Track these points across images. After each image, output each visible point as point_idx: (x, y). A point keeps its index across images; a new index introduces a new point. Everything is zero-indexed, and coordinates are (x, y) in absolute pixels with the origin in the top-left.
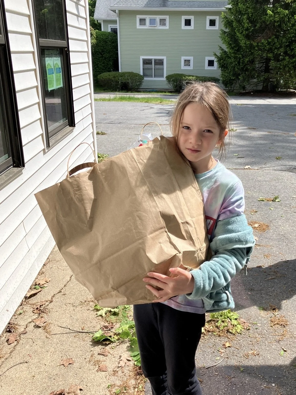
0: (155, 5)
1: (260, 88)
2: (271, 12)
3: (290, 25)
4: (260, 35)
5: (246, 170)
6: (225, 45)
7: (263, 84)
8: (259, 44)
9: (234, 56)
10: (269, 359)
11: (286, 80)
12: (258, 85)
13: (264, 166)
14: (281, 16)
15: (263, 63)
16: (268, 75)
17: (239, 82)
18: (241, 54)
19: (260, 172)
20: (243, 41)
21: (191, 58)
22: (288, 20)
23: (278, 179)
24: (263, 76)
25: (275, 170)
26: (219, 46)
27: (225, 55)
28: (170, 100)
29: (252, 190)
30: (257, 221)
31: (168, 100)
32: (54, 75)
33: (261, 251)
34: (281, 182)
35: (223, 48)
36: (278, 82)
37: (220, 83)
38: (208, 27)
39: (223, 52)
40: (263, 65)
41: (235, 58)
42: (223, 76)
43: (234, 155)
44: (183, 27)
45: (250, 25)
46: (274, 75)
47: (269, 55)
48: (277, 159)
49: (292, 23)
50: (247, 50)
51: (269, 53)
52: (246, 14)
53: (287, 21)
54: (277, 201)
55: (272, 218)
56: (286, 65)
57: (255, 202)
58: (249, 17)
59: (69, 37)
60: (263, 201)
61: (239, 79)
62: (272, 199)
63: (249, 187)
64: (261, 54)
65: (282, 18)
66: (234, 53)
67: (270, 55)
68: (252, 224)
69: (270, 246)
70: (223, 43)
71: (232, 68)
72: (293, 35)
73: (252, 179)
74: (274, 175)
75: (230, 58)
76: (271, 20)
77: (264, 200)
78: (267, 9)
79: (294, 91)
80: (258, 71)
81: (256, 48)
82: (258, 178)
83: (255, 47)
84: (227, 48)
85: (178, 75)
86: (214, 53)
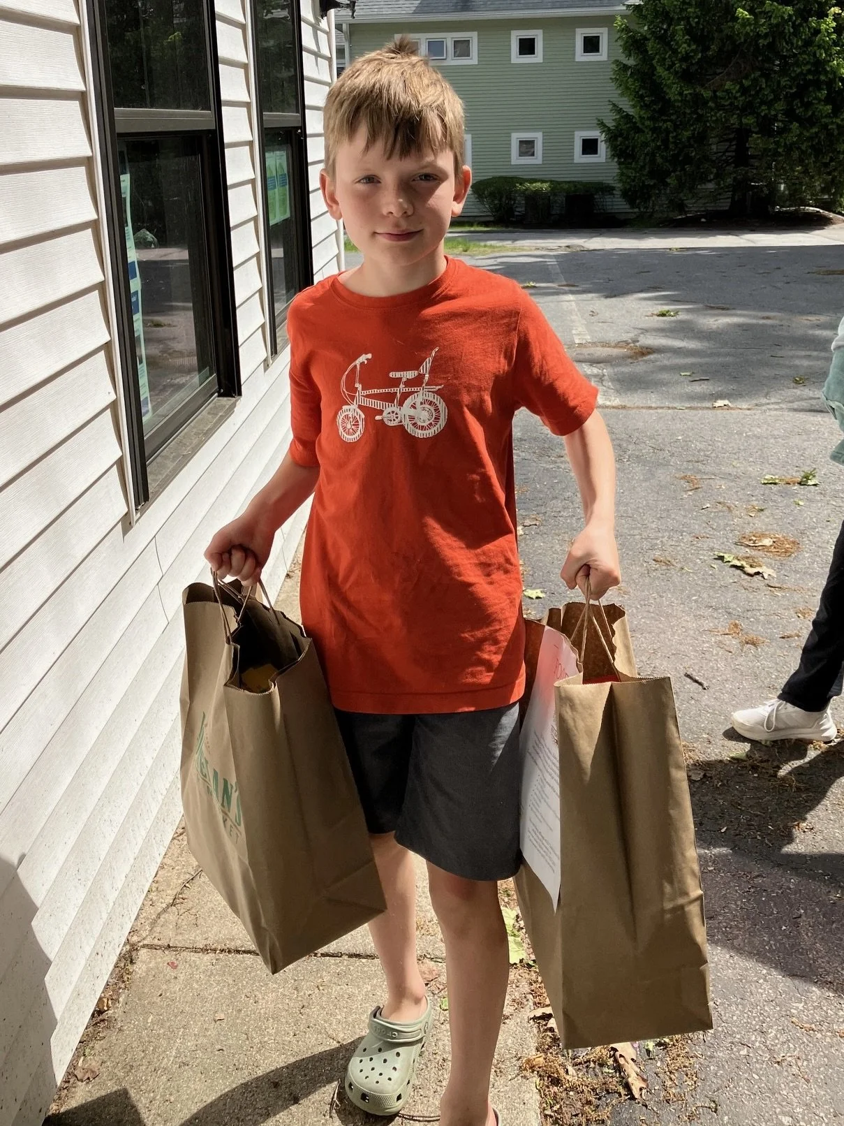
0: (441, 8)
1: (724, 205)
2: (746, 13)
3: (800, 43)
4: (718, 71)
5: (719, 412)
6: (626, 99)
7: (733, 196)
8: (718, 94)
9: (652, 126)
10: (841, 839)
11: (794, 184)
12: (718, 197)
13: (764, 401)
14: (774, 21)
15: (730, 140)
16: (746, 173)
17: (668, 191)
18: (671, 121)
19: (757, 414)
20: (675, 88)
21: (537, 137)
22: (792, 30)
23: (808, 433)
24: (731, 174)
25: (795, 410)
26: (609, 101)
27: (628, 126)
28: (489, 243)
29: (742, 458)
30: (767, 533)
31: (482, 244)
32: (276, 190)
33: (786, 603)
34: (815, 439)
35: (620, 107)
36: (773, 188)
37: (616, 196)
38: (580, 56)
39: (622, 117)
40: (730, 146)
41: (654, 130)
42: (624, 178)
43: (683, 374)
44: (516, 58)
45: (694, 47)
46: (761, 171)
47: (744, 121)
48: (796, 382)
49: (803, 37)
50: (688, 111)
51: (747, 115)
52: (683, 19)
53: (789, 32)
54: (810, 483)
55: (805, 524)
56: (793, 143)
57: (755, 488)
58: (691, 25)
59: (306, 103)
60: (775, 484)
61: (666, 185)
62: (799, 480)
63: (734, 452)
64: (723, 120)
65: (777, 25)
66: (652, 118)
67: (749, 120)
68: (754, 538)
69: (808, 590)
70: (622, 95)
71: (648, 158)
72: (809, 67)
73: (740, 433)
74: (795, 422)
75: (638, 130)
76: (747, 34)
77: (777, 481)
78: (735, 6)
79: (818, 209)
80: (717, 161)
81: (711, 104)
82: (753, 429)
83: (707, 103)
84: (634, 106)
85: (505, 178)
86: (599, 120)
